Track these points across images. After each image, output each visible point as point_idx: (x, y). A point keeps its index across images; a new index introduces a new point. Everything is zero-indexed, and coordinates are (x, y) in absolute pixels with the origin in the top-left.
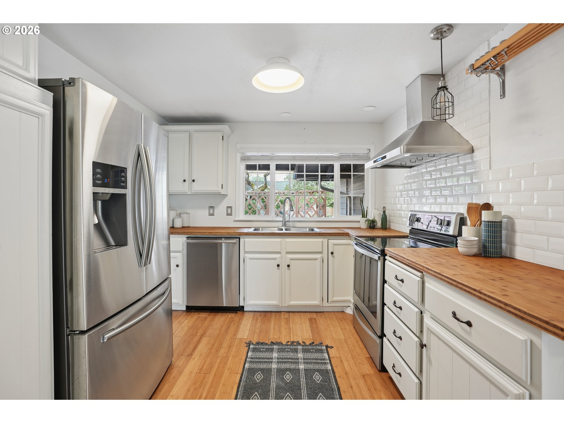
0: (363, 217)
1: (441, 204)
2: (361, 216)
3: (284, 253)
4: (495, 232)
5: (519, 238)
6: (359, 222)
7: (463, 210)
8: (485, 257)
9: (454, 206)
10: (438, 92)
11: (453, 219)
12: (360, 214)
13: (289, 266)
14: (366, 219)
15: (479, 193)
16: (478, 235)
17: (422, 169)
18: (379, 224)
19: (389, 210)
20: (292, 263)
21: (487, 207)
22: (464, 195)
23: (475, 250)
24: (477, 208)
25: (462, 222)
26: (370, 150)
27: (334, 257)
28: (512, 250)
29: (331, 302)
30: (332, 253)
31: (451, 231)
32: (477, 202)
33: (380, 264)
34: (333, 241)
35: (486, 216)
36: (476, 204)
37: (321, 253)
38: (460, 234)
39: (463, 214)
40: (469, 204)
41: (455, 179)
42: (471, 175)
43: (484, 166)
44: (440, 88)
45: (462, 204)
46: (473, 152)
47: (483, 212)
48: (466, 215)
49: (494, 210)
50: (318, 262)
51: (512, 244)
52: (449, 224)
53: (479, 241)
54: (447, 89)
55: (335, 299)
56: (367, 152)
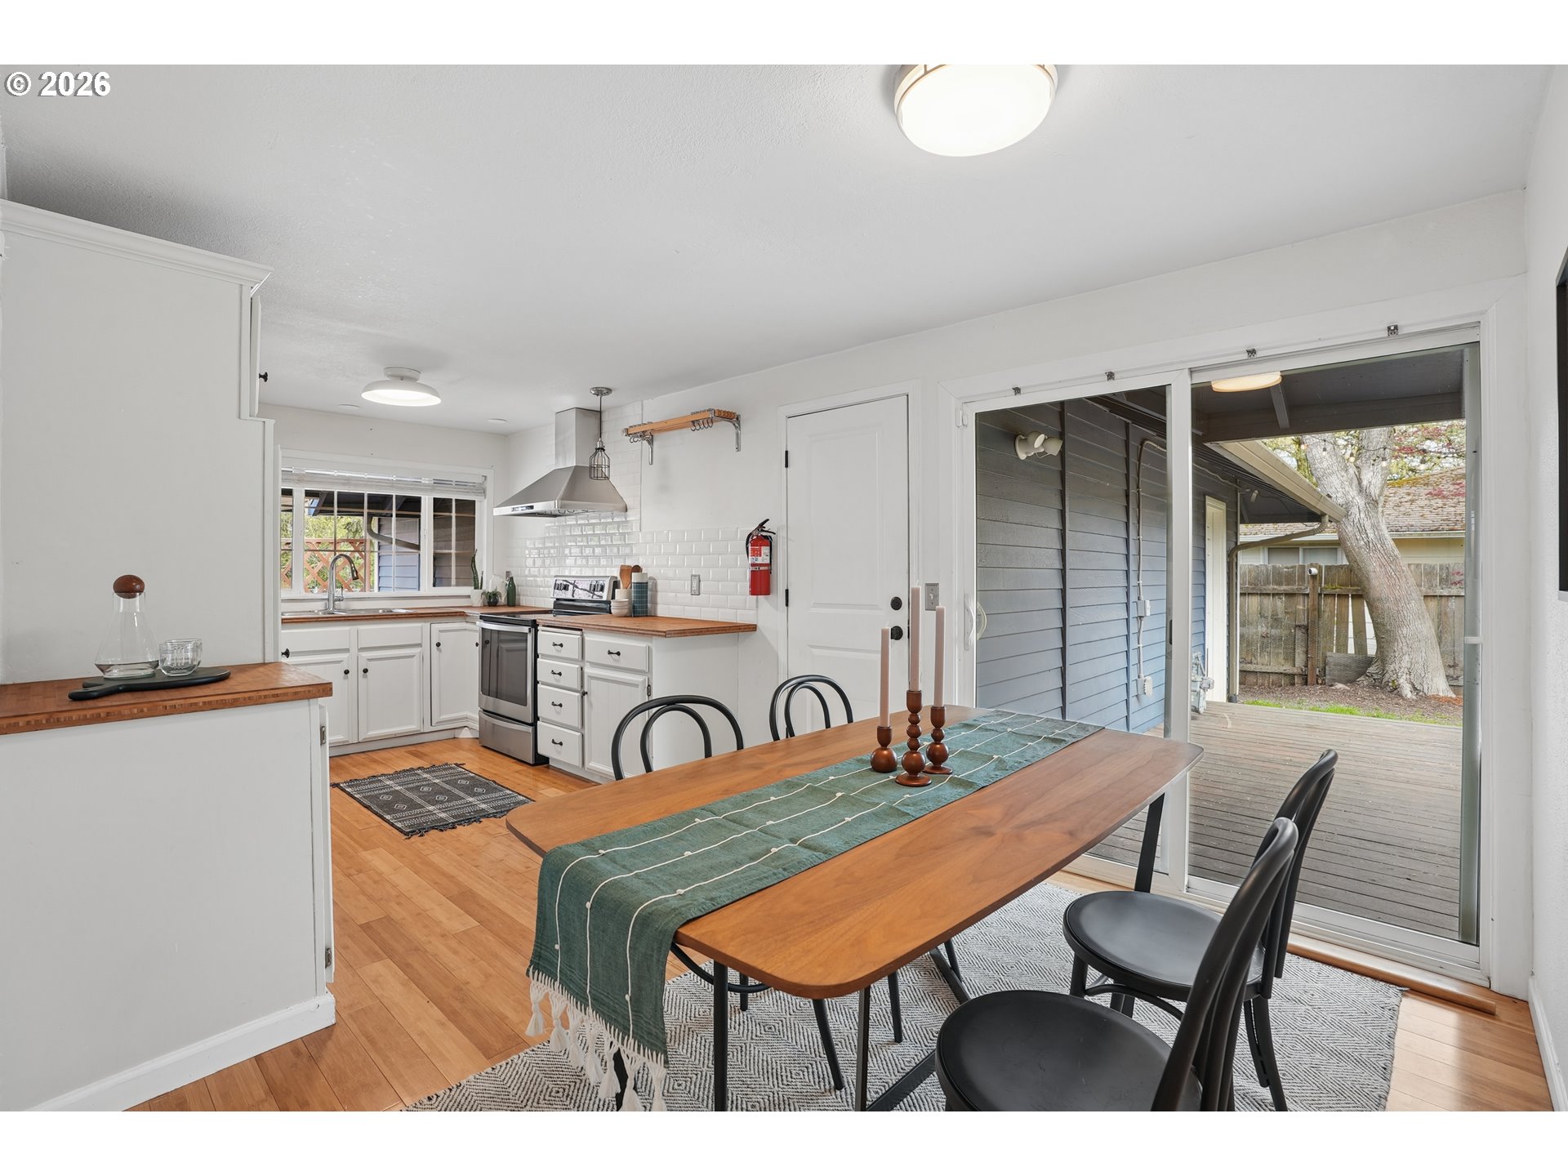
0: (475, 588)
1: (593, 567)
2: (473, 588)
3: (354, 650)
4: (642, 592)
5: (660, 597)
6: (469, 597)
7: (616, 573)
8: (634, 616)
9: (608, 569)
10: (596, 453)
11: (607, 584)
12: (471, 586)
13: (365, 671)
14: (481, 591)
15: (630, 555)
16: (629, 596)
17: (570, 521)
18: (503, 600)
19: (518, 576)
20: (371, 666)
21: (637, 569)
22: (618, 556)
23: (625, 611)
24: (628, 570)
25: (616, 585)
26: (486, 477)
27: (440, 651)
28: (655, 609)
29: (437, 723)
30: (438, 645)
31: (605, 596)
32: (629, 564)
33: (530, 638)
34: (438, 626)
35: (635, 578)
36: (628, 566)
37: (419, 645)
38: (613, 598)
39: (616, 578)
40: (622, 566)
41: (609, 538)
42: (623, 534)
43: (635, 528)
44: (599, 449)
45: (616, 566)
46: (627, 511)
47: (633, 574)
48: (619, 578)
49: (643, 572)
50: (415, 660)
51: (655, 603)
52: (602, 589)
53: (630, 602)
54: (604, 450)
55: (444, 717)
56: (480, 480)
